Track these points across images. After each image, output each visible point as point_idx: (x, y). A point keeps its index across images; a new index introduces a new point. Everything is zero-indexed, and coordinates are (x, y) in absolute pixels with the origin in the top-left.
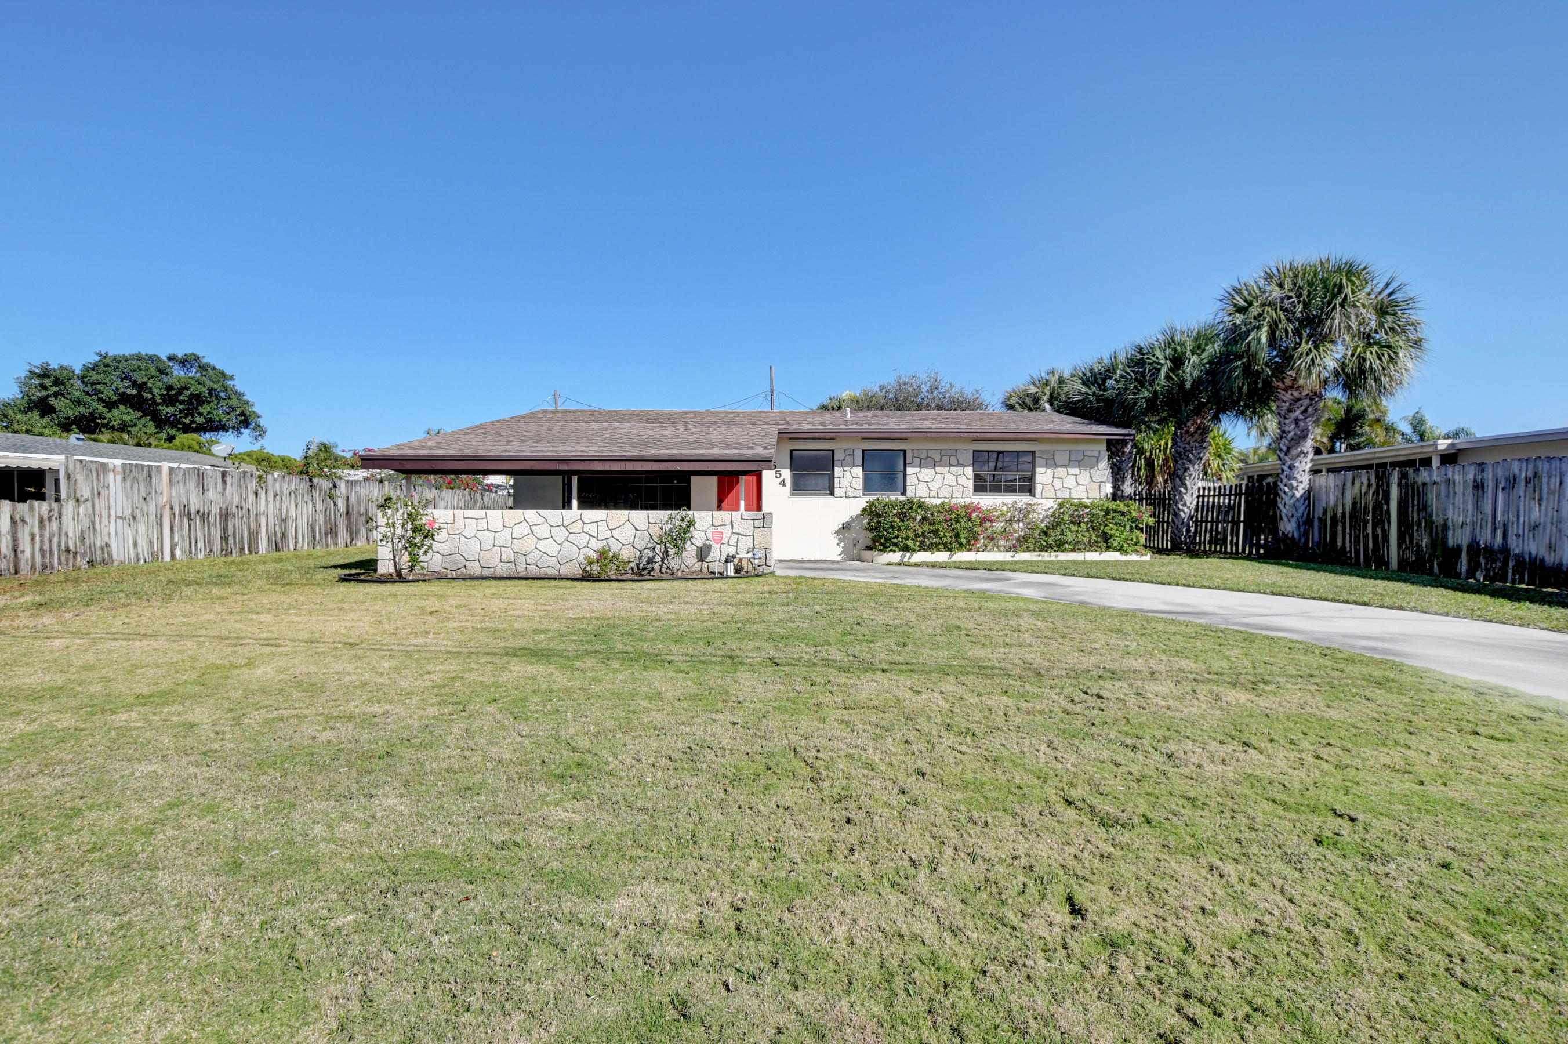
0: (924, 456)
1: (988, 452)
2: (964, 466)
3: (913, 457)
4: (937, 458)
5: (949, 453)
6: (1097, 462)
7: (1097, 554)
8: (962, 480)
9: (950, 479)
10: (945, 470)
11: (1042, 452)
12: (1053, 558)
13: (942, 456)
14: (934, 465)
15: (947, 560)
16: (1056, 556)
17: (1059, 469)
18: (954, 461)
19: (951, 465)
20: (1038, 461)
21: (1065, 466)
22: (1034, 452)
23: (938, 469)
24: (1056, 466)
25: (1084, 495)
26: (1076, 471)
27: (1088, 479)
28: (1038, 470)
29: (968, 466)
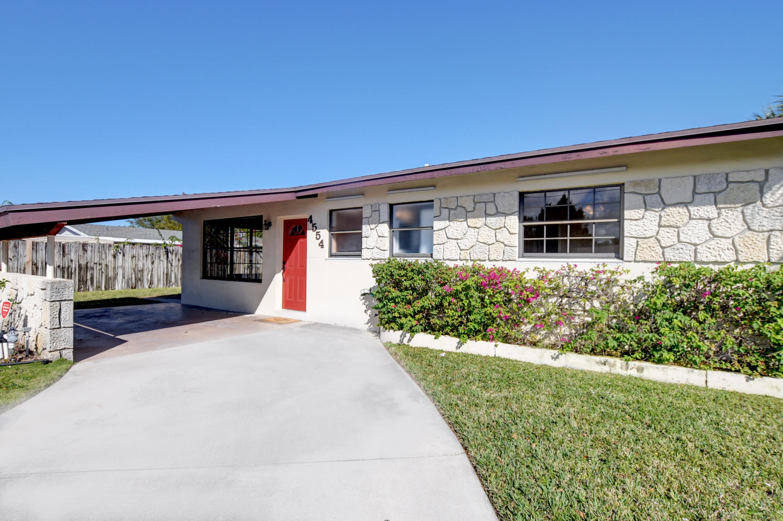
0: (453, 205)
1: (545, 192)
2: (505, 215)
3: (441, 207)
4: (470, 208)
5: (485, 199)
6: (762, 193)
7: (741, 378)
8: (503, 235)
9: (487, 235)
10: (479, 222)
11: (635, 183)
12: (634, 373)
13: (475, 203)
14: (467, 214)
15: (453, 350)
16: (640, 370)
17: (670, 210)
18: (491, 208)
19: (487, 215)
20: (628, 198)
21: (685, 204)
22: (622, 185)
23: (472, 222)
24: (665, 205)
25: (729, 256)
26: (711, 211)
27: (739, 226)
28: (627, 214)
29: (512, 214)
